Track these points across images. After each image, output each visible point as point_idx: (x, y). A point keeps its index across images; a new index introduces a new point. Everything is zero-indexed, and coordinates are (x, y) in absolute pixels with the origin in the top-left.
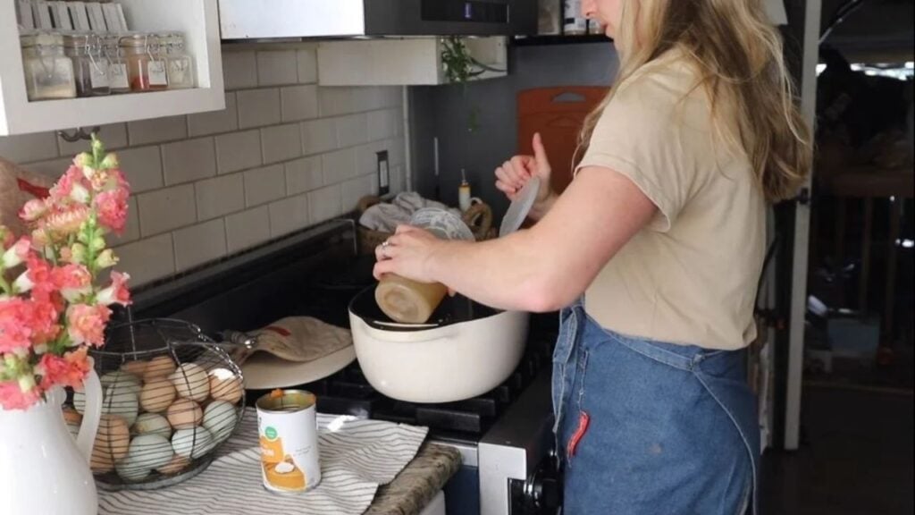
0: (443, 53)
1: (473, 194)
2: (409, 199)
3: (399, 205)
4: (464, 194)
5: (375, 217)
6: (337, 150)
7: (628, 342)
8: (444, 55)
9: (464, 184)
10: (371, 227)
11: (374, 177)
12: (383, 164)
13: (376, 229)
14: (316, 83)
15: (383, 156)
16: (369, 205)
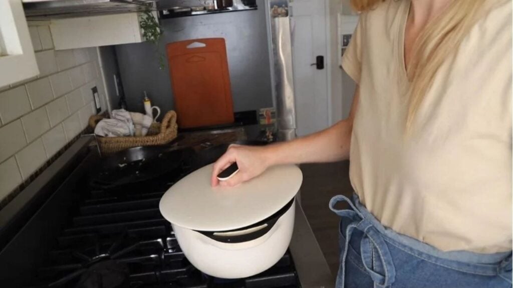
0: (141, 22)
1: (152, 105)
2: (121, 114)
3: (115, 118)
4: (148, 106)
5: (103, 128)
6: (72, 91)
7: (434, 259)
8: (141, 24)
9: (147, 100)
10: (103, 135)
11: (92, 103)
12: (96, 95)
13: (107, 135)
14: (53, 48)
15: (95, 90)
16: (97, 122)
